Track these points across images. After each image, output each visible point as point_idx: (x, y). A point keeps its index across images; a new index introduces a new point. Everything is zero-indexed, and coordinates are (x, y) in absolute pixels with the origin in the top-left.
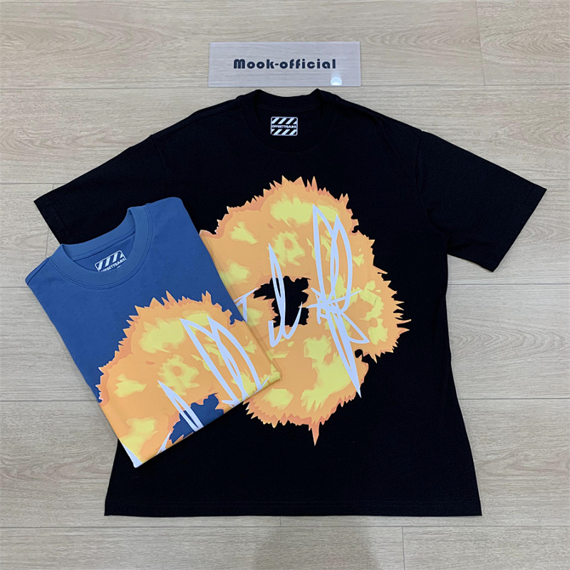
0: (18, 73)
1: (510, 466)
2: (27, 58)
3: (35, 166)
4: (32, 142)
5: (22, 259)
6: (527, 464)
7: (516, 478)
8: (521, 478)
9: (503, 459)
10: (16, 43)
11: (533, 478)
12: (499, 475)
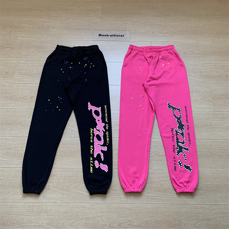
0: (32, 57)
1: (155, 154)
2: (35, 53)
3: (36, 79)
4: (35, 73)
5: (31, 102)
6: (159, 154)
7: (156, 158)
8: (158, 158)
9: (153, 153)
10: (32, 49)
11: (161, 158)
12: (152, 157)
